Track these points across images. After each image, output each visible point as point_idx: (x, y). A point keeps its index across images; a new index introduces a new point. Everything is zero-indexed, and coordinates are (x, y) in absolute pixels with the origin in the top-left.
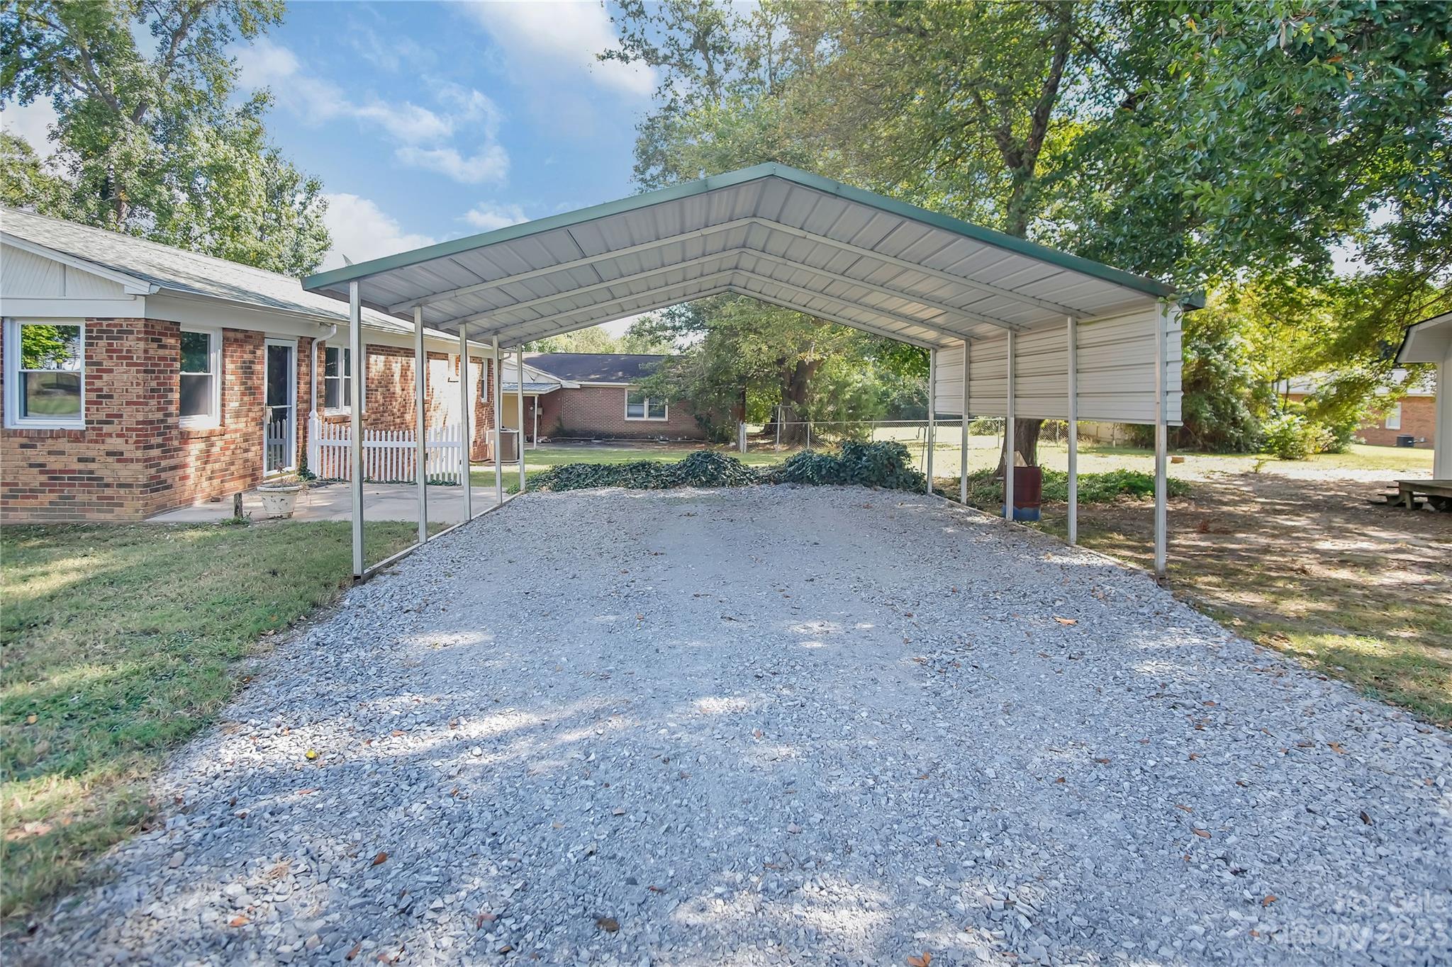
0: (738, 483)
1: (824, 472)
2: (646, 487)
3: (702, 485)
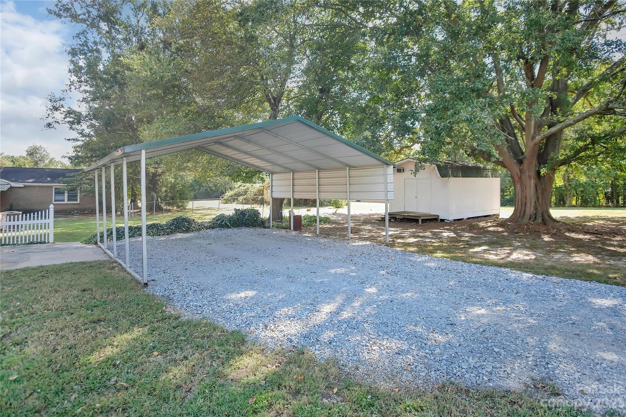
0: (199, 230)
1: (232, 222)
2: (160, 235)
3: (183, 232)
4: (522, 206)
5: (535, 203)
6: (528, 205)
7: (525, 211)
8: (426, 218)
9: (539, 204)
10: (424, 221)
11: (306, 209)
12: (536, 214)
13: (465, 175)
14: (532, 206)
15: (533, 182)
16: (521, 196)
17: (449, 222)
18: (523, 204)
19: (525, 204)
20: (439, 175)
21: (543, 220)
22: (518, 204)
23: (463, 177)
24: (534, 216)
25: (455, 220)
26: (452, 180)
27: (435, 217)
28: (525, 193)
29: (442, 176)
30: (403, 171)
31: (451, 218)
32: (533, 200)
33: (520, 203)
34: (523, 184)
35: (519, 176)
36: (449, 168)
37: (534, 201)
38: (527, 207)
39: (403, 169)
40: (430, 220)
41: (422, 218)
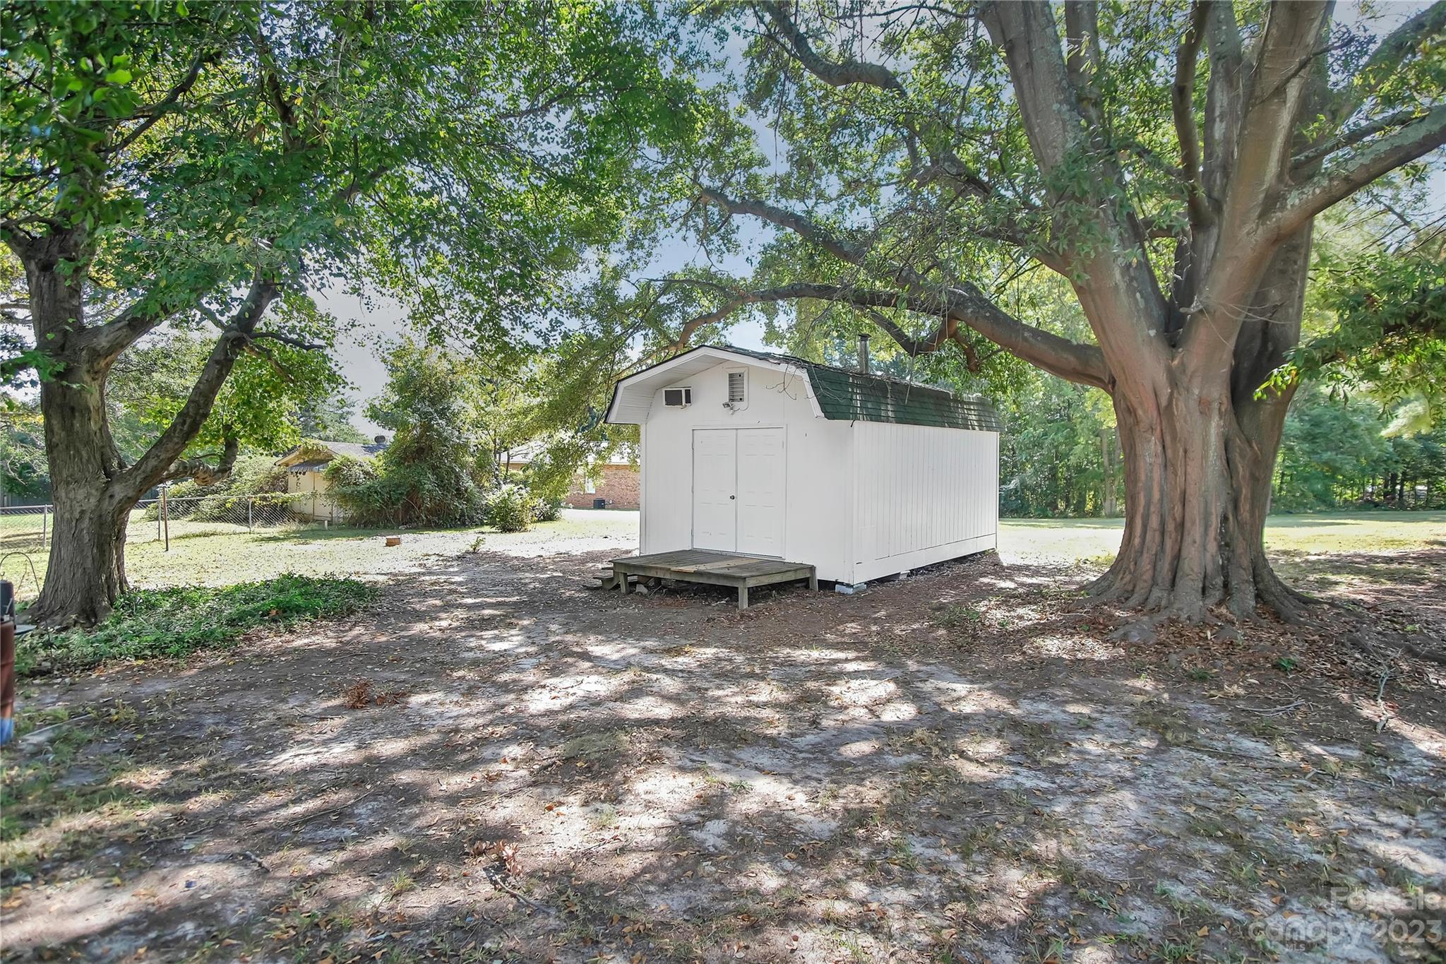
4: (1163, 534)
5: (1225, 519)
6: (1195, 532)
7: (1178, 557)
8: (766, 581)
9: (1240, 525)
10: (757, 594)
11: (383, 540)
12: (1224, 570)
13: (905, 417)
14: (1212, 533)
15: (1215, 427)
16: (1162, 491)
17: (850, 591)
18: (1171, 526)
19: (1181, 526)
20: (817, 411)
21: (1258, 596)
22: (1145, 527)
23: (900, 420)
24: (1219, 581)
25: (869, 583)
26: (864, 430)
27: (800, 576)
28: (1180, 479)
29: (830, 415)
30: (688, 401)
31: (859, 577)
32: (1216, 509)
33: (1154, 522)
34: (1174, 438)
35: (1164, 402)
36: (852, 385)
37: (1220, 510)
38: (1188, 540)
39: (688, 393)
40: (782, 588)
41: (752, 583)
